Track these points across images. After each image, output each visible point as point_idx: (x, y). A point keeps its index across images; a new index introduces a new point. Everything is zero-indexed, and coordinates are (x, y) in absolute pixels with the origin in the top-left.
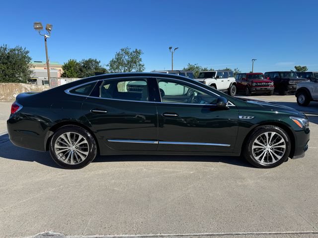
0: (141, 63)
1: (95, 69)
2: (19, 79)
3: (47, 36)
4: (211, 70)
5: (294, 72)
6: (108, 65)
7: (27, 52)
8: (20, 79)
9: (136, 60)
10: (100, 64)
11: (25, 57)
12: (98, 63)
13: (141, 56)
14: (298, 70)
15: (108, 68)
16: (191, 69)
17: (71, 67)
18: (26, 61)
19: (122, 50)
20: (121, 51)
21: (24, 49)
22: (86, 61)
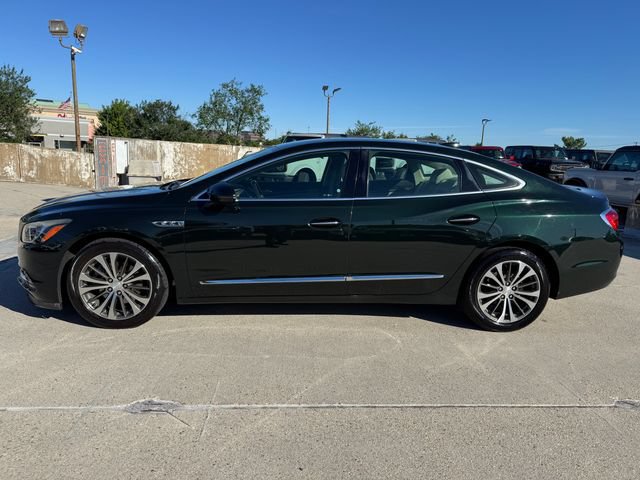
0: (262, 114)
1: (169, 122)
2: (7, 135)
3: (76, 50)
4: (401, 137)
5: (559, 149)
6: (194, 115)
7: (27, 80)
8: (10, 135)
9: (252, 108)
10: (178, 113)
11: (21, 90)
12: (174, 110)
13: (263, 100)
14: (568, 145)
15: (194, 121)
16: (362, 132)
17: (116, 115)
18: (23, 98)
19: (225, 86)
20: (221, 87)
21: (19, 73)
22: (150, 105)
